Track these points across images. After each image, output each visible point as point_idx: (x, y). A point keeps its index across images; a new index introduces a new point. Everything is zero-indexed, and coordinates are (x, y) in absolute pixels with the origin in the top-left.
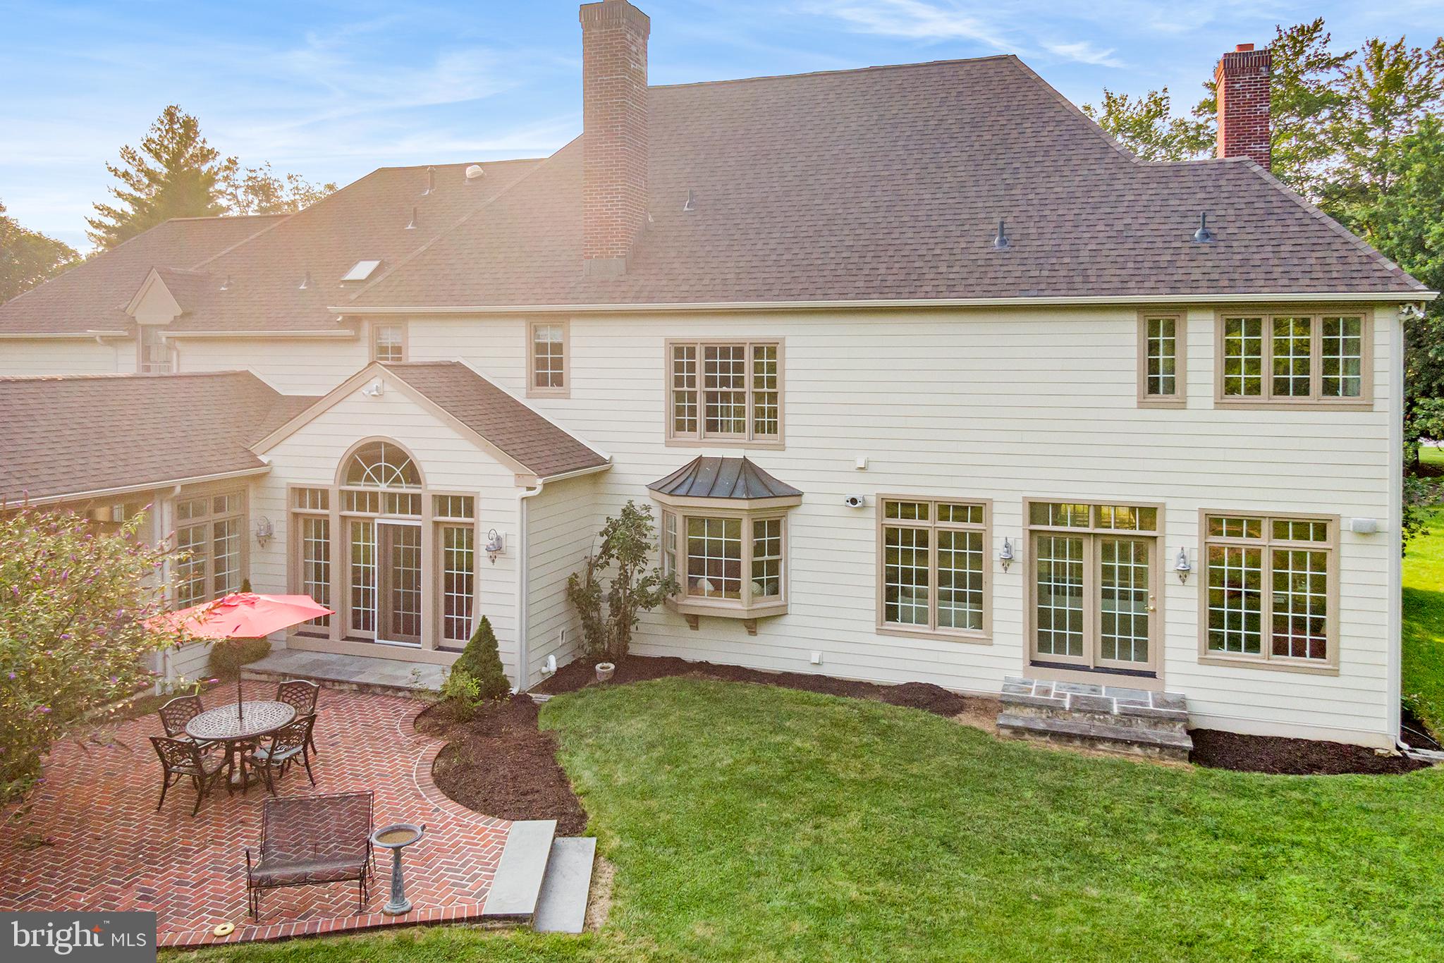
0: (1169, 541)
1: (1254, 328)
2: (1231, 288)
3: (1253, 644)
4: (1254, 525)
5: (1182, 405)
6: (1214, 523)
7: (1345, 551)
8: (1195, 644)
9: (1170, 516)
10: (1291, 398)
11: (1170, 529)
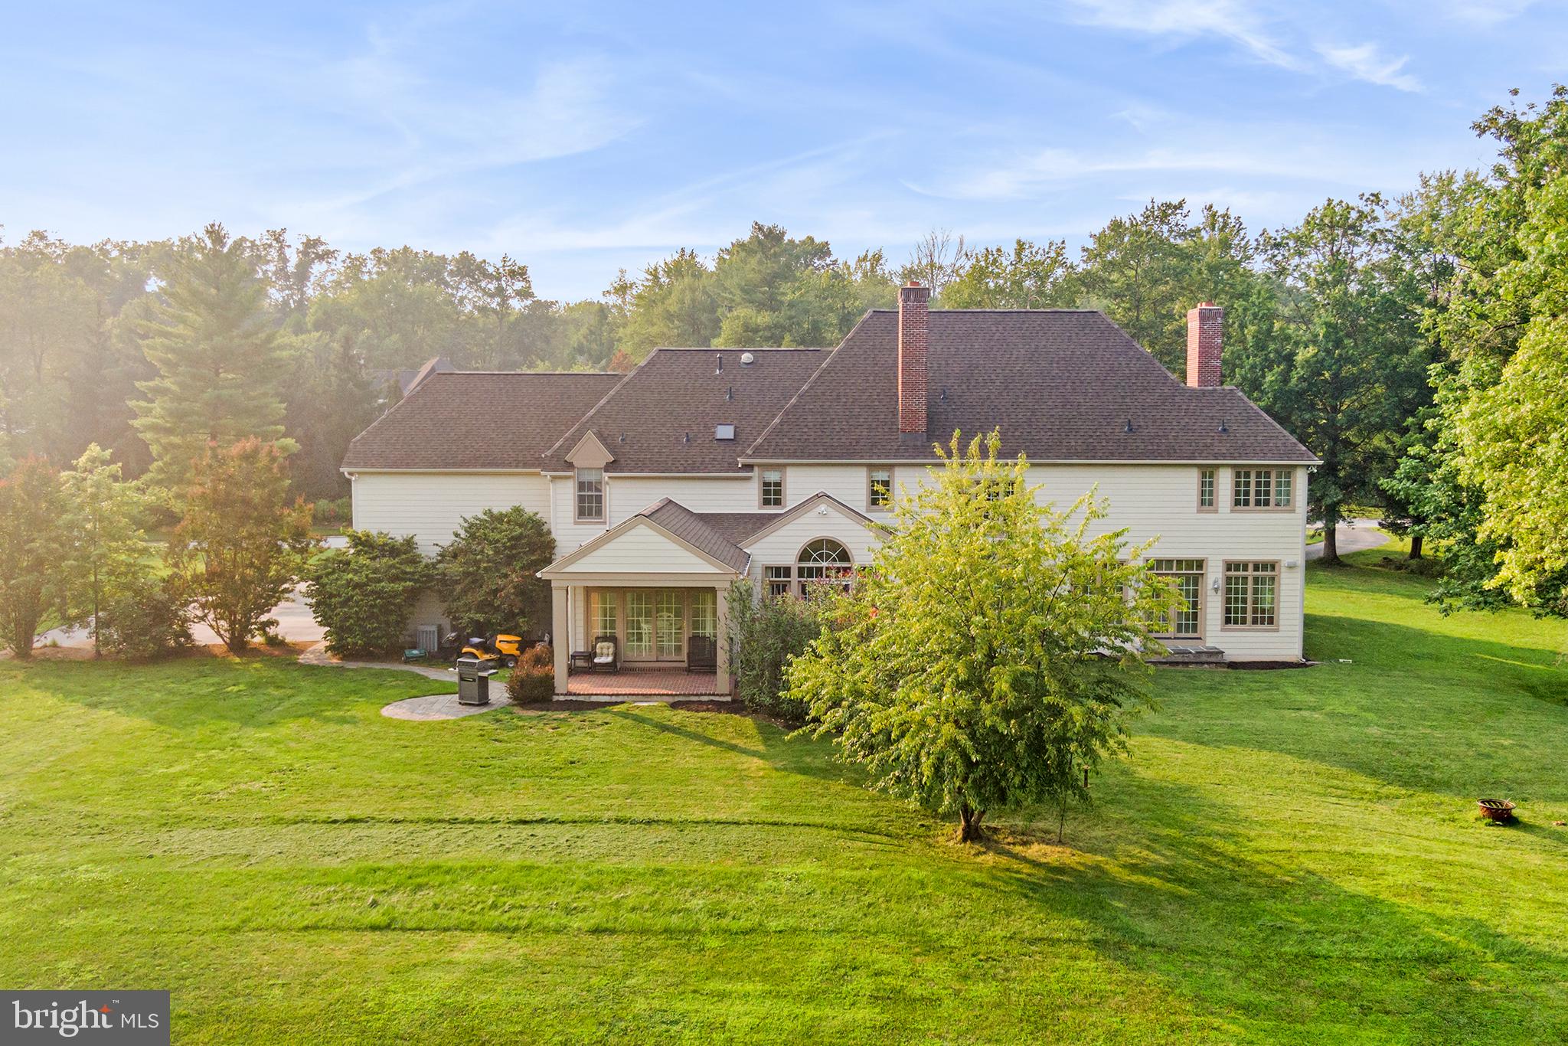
0: (1209, 575)
1: (1247, 475)
2: (1240, 458)
3: (1244, 621)
4: (1245, 567)
5: (1216, 511)
6: (1229, 566)
7: (1283, 575)
8: (1219, 622)
9: (1210, 563)
10: (1262, 508)
11: (1210, 569)
